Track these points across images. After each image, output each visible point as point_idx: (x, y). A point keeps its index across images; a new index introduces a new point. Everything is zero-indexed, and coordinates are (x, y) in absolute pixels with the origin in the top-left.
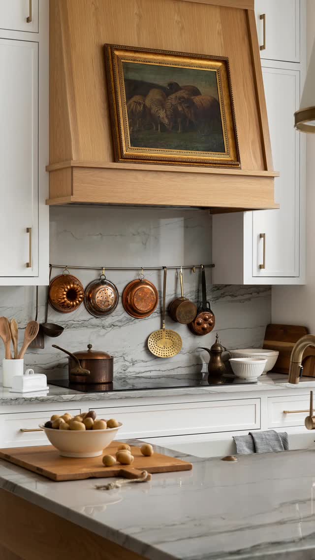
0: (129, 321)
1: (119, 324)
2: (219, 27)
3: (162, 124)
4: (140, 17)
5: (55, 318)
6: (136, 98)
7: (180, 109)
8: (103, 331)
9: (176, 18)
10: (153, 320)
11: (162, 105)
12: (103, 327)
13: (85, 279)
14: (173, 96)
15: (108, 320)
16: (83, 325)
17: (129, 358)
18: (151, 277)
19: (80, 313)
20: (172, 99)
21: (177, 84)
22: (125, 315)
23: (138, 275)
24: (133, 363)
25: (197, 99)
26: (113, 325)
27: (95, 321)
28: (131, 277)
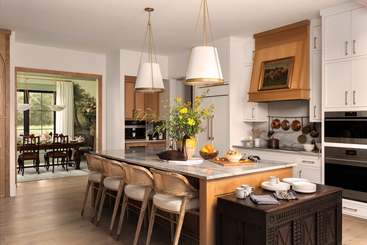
0: (294, 132)
1: (291, 132)
2: (295, 47)
3: (271, 79)
4: (274, 51)
5: (275, 130)
6: (267, 74)
7: (277, 74)
8: (286, 134)
9: (284, 49)
10: (300, 132)
11: (273, 74)
12: (287, 133)
13: (282, 120)
14: (276, 71)
15: (288, 131)
16: (281, 132)
17: (293, 142)
18: (299, 120)
19: (281, 129)
20: (276, 72)
21: (278, 68)
22: (292, 130)
23: (296, 119)
24: (295, 144)
25: (282, 71)
26: (289, 133)
27: (285, 131)
28: (294, 119)
